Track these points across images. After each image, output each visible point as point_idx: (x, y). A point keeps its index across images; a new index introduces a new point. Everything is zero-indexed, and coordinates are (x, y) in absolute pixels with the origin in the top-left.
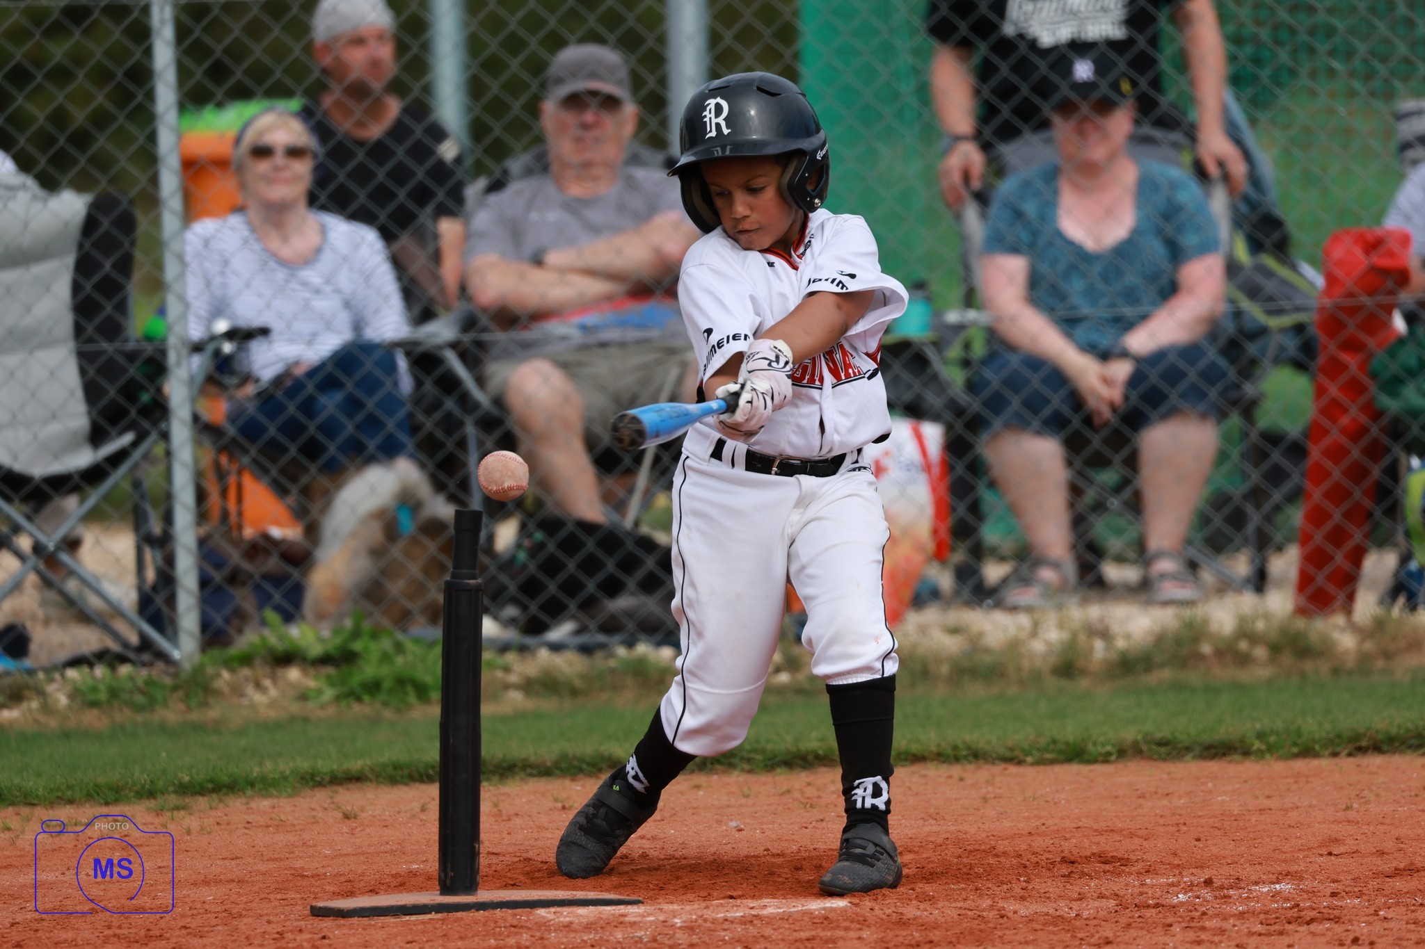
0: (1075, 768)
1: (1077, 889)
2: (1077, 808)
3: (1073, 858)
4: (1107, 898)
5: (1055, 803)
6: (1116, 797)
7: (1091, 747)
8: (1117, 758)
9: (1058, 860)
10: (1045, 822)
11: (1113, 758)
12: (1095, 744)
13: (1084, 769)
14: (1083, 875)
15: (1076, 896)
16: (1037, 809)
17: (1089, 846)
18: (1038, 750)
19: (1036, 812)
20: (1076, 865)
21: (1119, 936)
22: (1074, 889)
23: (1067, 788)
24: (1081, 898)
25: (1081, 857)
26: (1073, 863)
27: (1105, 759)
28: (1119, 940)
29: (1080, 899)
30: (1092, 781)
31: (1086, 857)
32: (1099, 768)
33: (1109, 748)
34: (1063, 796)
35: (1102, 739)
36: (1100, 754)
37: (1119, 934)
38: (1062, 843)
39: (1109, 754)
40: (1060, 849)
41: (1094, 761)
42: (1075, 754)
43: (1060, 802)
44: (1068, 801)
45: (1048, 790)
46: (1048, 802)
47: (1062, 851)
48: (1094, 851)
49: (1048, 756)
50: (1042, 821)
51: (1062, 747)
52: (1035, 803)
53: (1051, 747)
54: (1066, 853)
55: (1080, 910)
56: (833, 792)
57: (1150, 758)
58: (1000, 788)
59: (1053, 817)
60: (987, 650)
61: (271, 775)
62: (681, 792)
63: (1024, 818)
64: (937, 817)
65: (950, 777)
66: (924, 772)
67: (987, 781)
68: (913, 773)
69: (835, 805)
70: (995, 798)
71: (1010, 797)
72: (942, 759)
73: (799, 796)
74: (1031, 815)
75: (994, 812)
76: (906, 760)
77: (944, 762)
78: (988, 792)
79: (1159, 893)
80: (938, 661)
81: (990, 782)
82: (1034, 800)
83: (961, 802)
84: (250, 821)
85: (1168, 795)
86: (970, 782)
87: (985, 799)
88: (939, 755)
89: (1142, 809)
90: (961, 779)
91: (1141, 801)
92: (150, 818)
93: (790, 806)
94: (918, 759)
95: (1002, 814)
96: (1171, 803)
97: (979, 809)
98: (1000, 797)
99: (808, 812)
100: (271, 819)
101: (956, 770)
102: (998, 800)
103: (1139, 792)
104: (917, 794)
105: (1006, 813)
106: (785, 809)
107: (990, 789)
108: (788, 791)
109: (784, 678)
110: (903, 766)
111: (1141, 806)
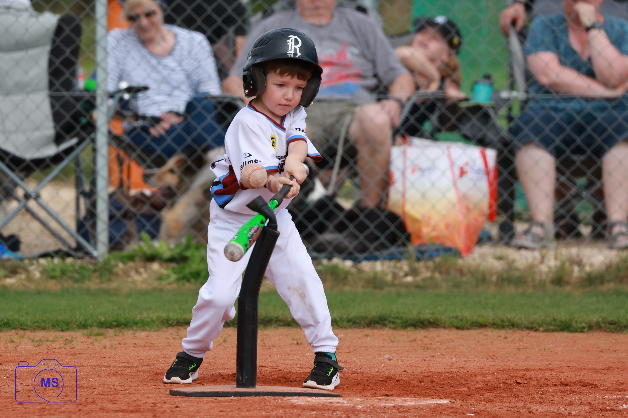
0: (565, 334)
1: (569, 399)
2: (567, 356)
3: (566, 383)
4: (585, 405)
5: (556, 353)
6: (588, 351)
7: (574, 323)
8: (588, 330)
9: (559, 383)
10: (551, 362)
11: (586, 330)
12: (576, 323)
13: (571, 335)
14: (572, 392)
15: (568, 403)
16: (546, 355)
17: (574, 377)
18: (546, 324)
19: (546, 357)
20: (568, 386)
22: (567, 400)
23: (562, 345)
24: (571, 404)
25: (570, 382)
26: (566, 385)
27: (582, 330)
29: (571, 405)
30: (575, 342)
31: (573, 383)
32: (578, 335)
33: (584, 325)
34: (560, 349)
35: (580, 320)
36: (579, 328)
38: (561, 374)
39: (584, 328)
40: (560, 377)
41: (576, 331)
42: (566, 327)
43: (558, 352)
44: (562, 352)
45: (552, 345)
46: (552, 352)
47: (561, 379)
48: (577, 380)
49: (551, 327)
50: (549, 362)
51: (559, 323)
52: (545, 352)
53: (553, 323)
54: (563, 380)
55: (570, 410)
56: (438, 342)
57: (605, 331)
58: (526, 343)
59: (555, 360)
60: (517, 269)
61: (146, 320)
62: (359, 338)
63: (540, 360)
64: (493, 357)
65: (500, 336)
66: (486, 333)
67: (519, 340)
68: (480, 333)
69: (440, 349)
70: (524, 348)
71: (532, 349)
72: (495, 327)
73: (421, 343)
74: (543, 358)
75: (524, 356)
76: (476, 326)
77: (496, 328)
78: (520, 345)
79: (612, 404)
80: (491, 274)
81: (521, 340)
82: (545, 350)
83: (506, 350)
84: (136, 343)
85: (615, 351)
86: (510, 339)
87: (519, 349)
88: (494, 324)
89: (603, 358)
90: (506, 338)
91: (601, 354)
92: (84, 339)
93: (416, 348)
94: (482, 326)
95: (528, 357)
96: (618, 356)
97: (515, 354)
98: (526, 348)
99: (425, 351)
100: (147, 343)
101: (502, 333)
102: (525, 350)
103: (600, 349)
104: (482, 345)
105: (530, 357)
106: (413, 350)
107: (521, 344)
108: (415, 340)
109: (409, 279)
110: (474, 329)
111: (601, 356)
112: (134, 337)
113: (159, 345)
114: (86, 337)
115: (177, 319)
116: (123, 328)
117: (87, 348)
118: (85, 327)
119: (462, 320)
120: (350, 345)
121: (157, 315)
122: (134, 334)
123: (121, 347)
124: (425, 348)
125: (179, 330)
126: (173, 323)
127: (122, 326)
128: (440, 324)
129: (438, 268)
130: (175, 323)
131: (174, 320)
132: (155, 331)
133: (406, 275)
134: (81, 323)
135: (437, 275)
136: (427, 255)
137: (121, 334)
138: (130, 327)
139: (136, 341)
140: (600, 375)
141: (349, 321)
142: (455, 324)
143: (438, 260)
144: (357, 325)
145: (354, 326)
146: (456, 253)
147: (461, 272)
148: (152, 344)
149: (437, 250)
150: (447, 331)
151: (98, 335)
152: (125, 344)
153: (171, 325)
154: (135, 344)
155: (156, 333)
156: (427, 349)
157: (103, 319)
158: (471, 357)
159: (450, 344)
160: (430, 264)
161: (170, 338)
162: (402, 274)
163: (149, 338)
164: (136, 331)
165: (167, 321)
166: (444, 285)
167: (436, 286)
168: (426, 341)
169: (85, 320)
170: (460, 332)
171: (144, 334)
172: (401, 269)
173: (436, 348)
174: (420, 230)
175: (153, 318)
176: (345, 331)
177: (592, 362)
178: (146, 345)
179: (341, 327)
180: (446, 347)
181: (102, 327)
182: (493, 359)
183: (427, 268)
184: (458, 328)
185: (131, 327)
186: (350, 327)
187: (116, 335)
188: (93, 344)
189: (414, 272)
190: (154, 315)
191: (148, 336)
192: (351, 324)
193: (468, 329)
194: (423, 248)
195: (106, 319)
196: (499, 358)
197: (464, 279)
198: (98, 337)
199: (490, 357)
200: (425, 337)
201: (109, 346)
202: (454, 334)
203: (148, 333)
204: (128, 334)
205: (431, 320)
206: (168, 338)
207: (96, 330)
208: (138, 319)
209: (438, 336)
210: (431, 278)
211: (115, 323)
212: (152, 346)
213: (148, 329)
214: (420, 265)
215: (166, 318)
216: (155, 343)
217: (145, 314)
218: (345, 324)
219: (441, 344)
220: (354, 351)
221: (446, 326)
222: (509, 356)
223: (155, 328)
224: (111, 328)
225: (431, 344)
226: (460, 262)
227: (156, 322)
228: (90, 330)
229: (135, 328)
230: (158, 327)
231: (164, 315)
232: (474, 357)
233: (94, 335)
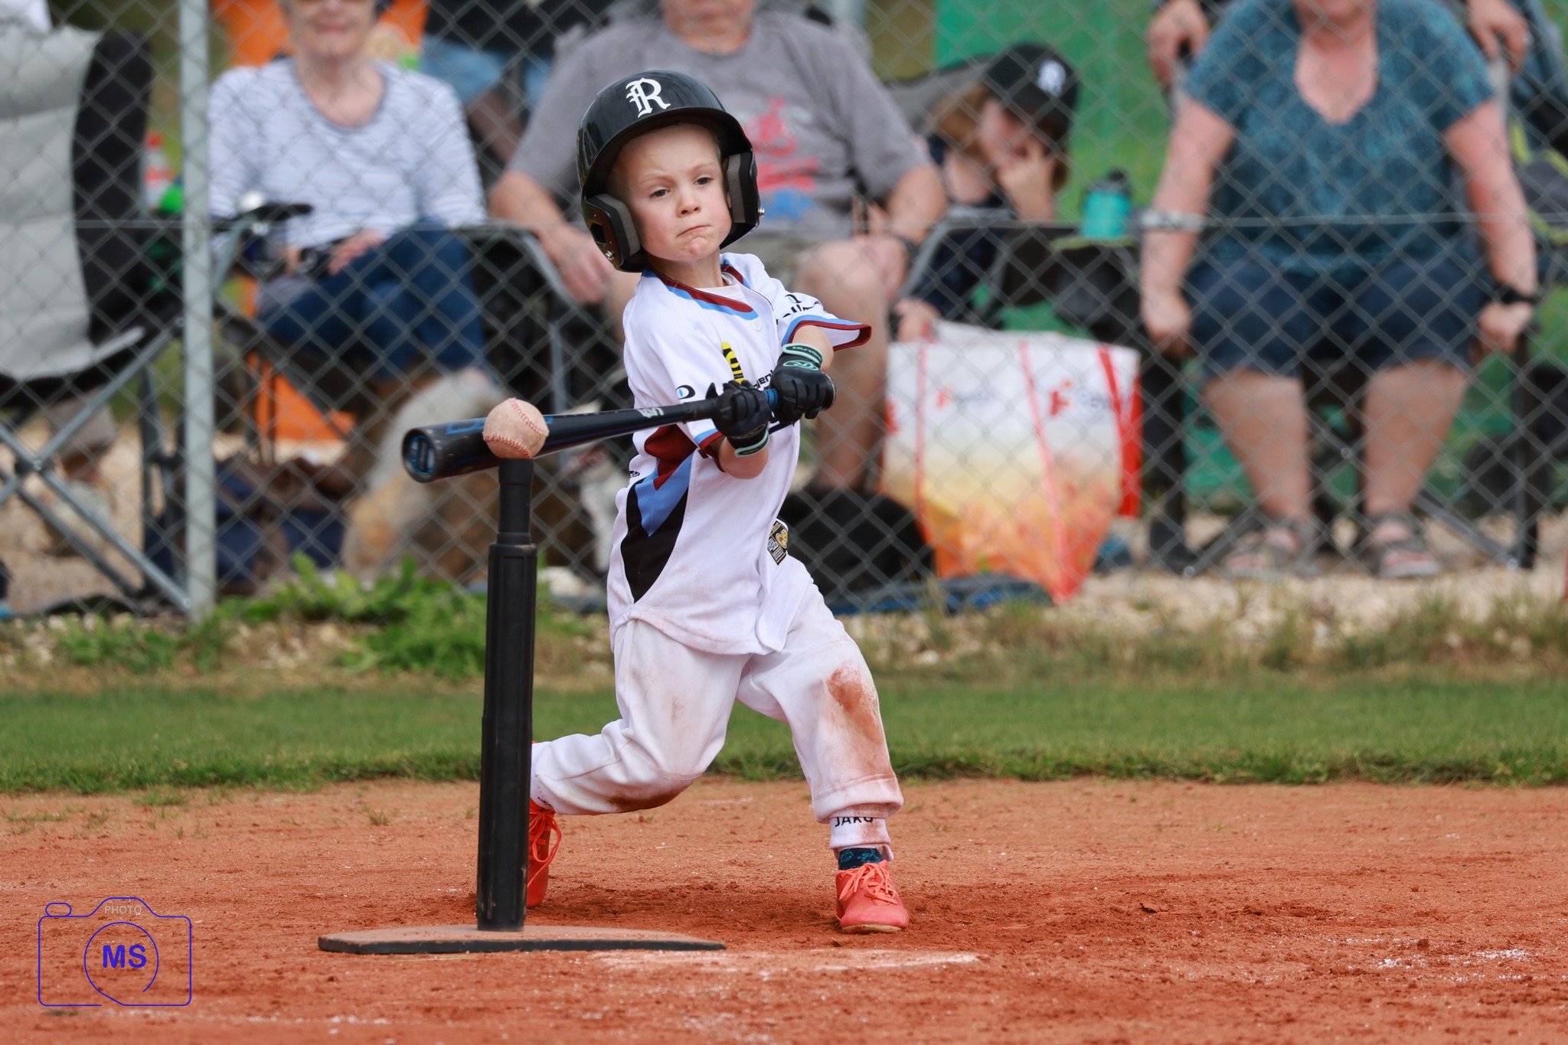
0: (1275, 789)
1: (1260, 947)
2: (1271, 843)
3: (1258, 909)
4: (1297, 960)
5: (1245, 836)
6: (1320, 830)
7: (1295, 764)
8: (1327, 779)
9: (1241, 909)
10: (1229, 860)
11: (1322, 779)
12: (1301, 762)
13: (1286, 792)
14: (1269, 929)
15: (1259, 956)
16: (1221, 842)
17: (1279, 893)
18: (1231, 766)
19: (1220, 847)
20: (1262, 917)
21: (1304, 1013)
22: (1257, 948)
23: (1262, 816)
24: (1265, 959)
25: (1269, 907)
26: (1259, 914)
27: (1312, 780)
28: (1304, 1017)
29: (1264, 961)
30: (1294, 808)
31: (1275, 908)
32: (1304, 791)
33: (1318, 767)
34: (1255, 826)
35: (1310, 755)
36: (1307, 774)
37: (1304, 1009)
38: (1248, 888)
39: (1318, 774)
40: (1245, 896)
41: (1298, 782)
42: (1276, 772)
43: (1251, 834)
44: (1261, 833)
45: (1238, 817)
46: (1236, 833)
48: (1286, 900)
49: (1243, 774)
50: (1226, 859)
51: (1261, 764)
52: (1221, 835)
53: (1247, 762)
54: (1251, 902)
55: (1262, 975)
56: (974, 812)
57: (1369, 780)
58: (1180, 813)
59: (1240, 854)
60: (1183, 632)
61: (287, 766)
62: (788, 805)
63: (1203, 854)
64: (1097, 849)
65: (1120, 796)
66: (1088, 789)
67: (1165, 804)
68: (1075, 790)
69: (975, 829)
70: (1172, 826)
71: (1190, 826)
72: (1112, 773)
73: (932, 815)
74: (1214, 850)
75: (1168, 845)
76: (1067, 773)
77: (1114, 777)
78: (1164, 819)
79: (1361, 957)
80: (1122, 643)
81: (1167, 806)
82: (1219, 830)
83: (1129, 830)
84: (257, 823)
85: (1384, 829)
86: (1143, 803)
87: (1159, 828)
88: (1108, 768)
89: (1352, 847)
90: (1133, 800)
91: (1351, 837)
92: (136, 814)
93: (919, 827)
94: (1082, 771)
95: (1177, 847)
96: (1388, 841)
97: (1150, 841)
98: (1177, 825)
99: (940, 836)
100: (283, 821)
101: (1128, 788)
102: (1175, 829)
103: (1350, 825)
104: (1076, 817)
105: (1183, 846)
106: (912, 832)
107: (1167, 814)
108: (919, 809)
109: (930, 658)
110: (1063, 780)
111: (1350, 843)
112: (256, 807)
113: (312, 827)
114: (141, 809)
115: (362, 764)
116: (232, 787)
117: (138, 837)
118: (140, 784)
119: (1034, 759)
120: (765, 822)
121: (311, 753)
122: (256, 800)
123: (221, 833)
124: (941, 829)
125: (366, 789)
126: (350, 773)
127: (229, 782)
128: (981, 768)
129: (996, 632)
130: (356, 772)
131: (353, 766)
132: (308, 792)
133: (923, 648)
134: (130, 775)
135: (996, 649)
136: (971, 600)
137: (224, 801)
138: (247, 782)
139: (256, 819)
140: (1339, 888)
141: (768, 763)
142: (1018, 769)
143: (996, 611)
144: (787, 774)
145: (782, 774)
146: (1038, 594)
147: (1051, 639)
148: (296, 824)
149: (996, 589)
150: (998, 785)
151: (170, 803)
152: (230, 826)
153: (347, 779)
154: (255, 825)
155: (309, 797)
156: (945, 829)
157: (184, 766)
158: (1046, 848)
159: (1001, 817)
160: (980, 621)
161: (342, 808)
162: (912, 646)
163: (290, 810)
164: (262, 792)
165: (338, 768)
166: (1011, 671)
167: (993, 673)
168: (946, 809)
169: (141, 768)
170: (1029, 788)
171: (279, 800)
172: (910, 634)
173: (966, 827)
174: (956, 542)
175: (303, 762)
176: (758, 788)
177: (1327, 856)
178: (280, 827)
179: (751, 779)
180: (989, 825)
181: (180, 783)
182: (1095, 852)
183: (972, 631)
184: (1024, 777)
185: (251, 783)
186: (772, 778)
187: (212, 804)
188: (152, 826)
189: (940, 641)
190: (305, 755)
191: (288, 806)
192: (773, 770)
193: (1047, 779)
194: (964, 585)
195: (190, 765)
196: (1108, 850)
197: (1059, 656)
198: (167, 808)
199: (1089, 847)
200: (945, 800)
201: (193, 831)
202: (1013, 792)
203: (291, 797)
204: (242, 800)
205: (962, 760)
206: (335, 810)
207: (166, 791)
208: (267, 764)
209: (975, 798)
210: (981, 656)
211: (212, 775)
212: (293, 830)
213: (291, 788)
214: (956, 625)
215: (336, 762)
216: (303, 823)
217: (285, 753)
218: (760, 770)
219: (981, 817)
220: (772, 836)
221: (998, 772)
222: (1135, 844)
223: (308, 785)
224: (203, 787)
225: (956, 817)
226: (1049, 616)
227: (311, 771)
228: (150, 792)
229: (259, 786)
230: (314, 782)
231: (329, 754)
232: (1052, 848)
233: (159, 805)
